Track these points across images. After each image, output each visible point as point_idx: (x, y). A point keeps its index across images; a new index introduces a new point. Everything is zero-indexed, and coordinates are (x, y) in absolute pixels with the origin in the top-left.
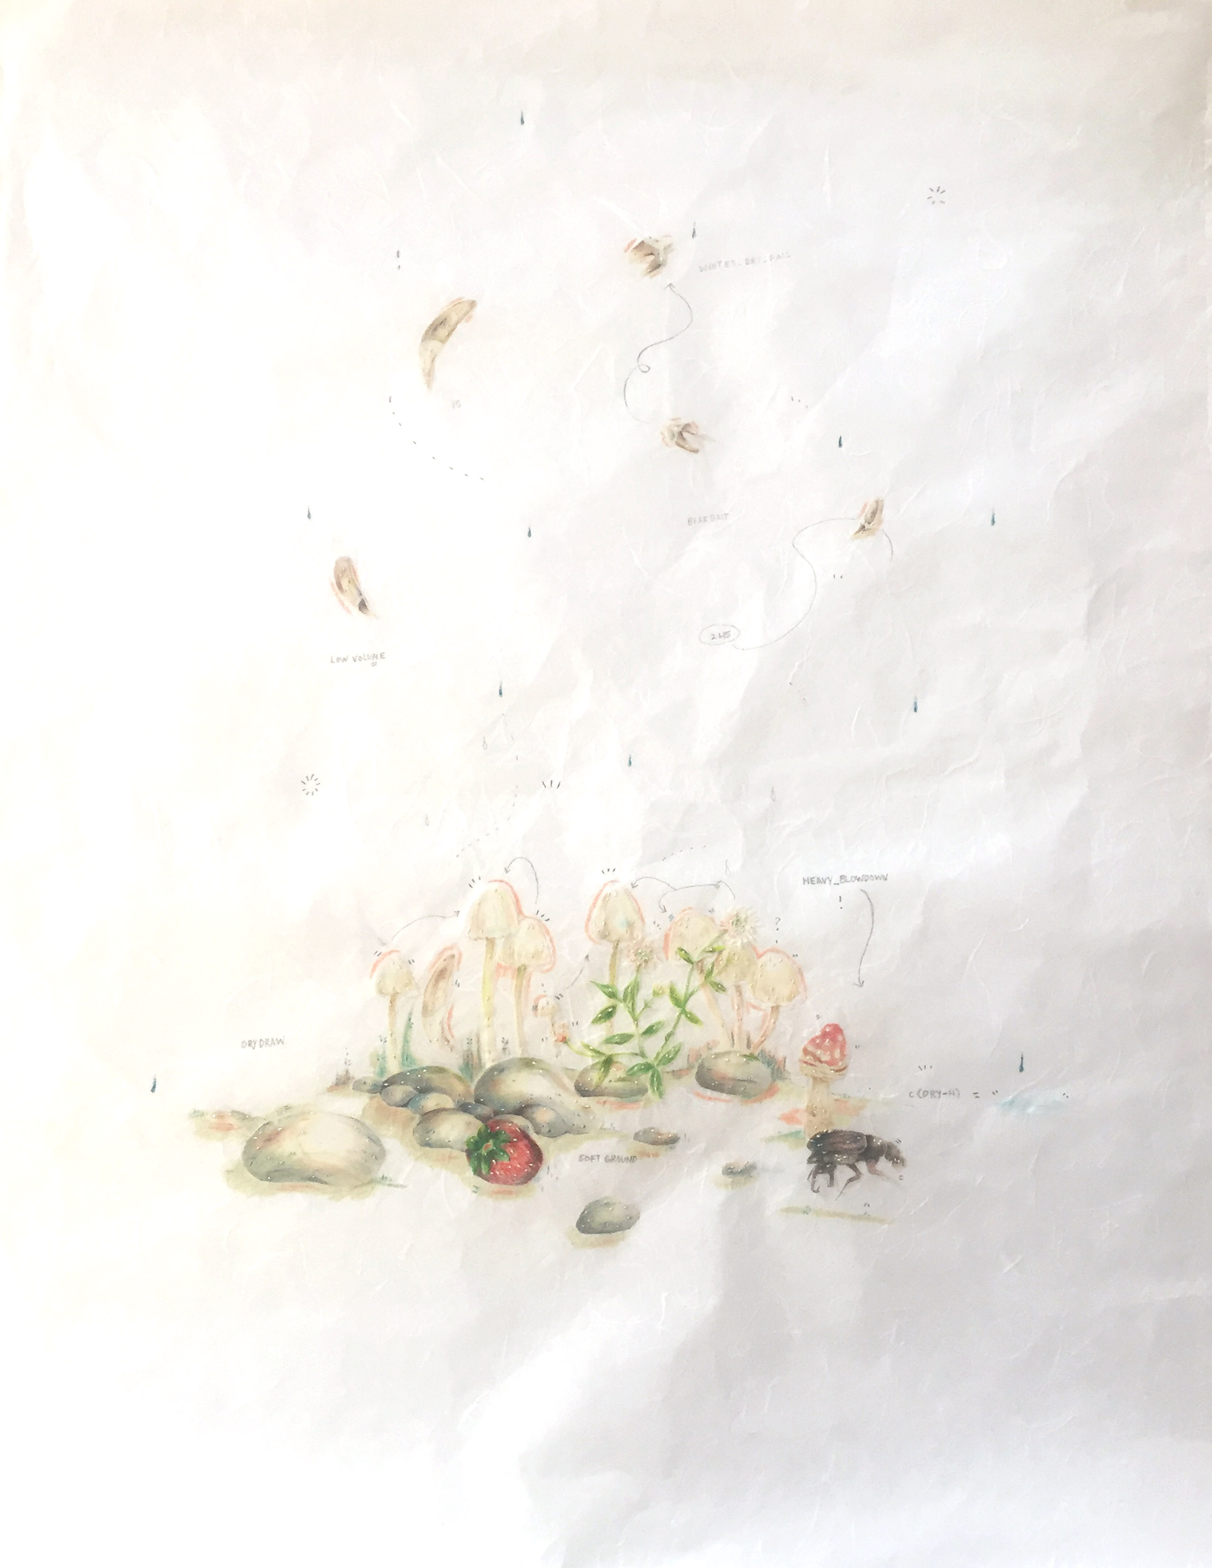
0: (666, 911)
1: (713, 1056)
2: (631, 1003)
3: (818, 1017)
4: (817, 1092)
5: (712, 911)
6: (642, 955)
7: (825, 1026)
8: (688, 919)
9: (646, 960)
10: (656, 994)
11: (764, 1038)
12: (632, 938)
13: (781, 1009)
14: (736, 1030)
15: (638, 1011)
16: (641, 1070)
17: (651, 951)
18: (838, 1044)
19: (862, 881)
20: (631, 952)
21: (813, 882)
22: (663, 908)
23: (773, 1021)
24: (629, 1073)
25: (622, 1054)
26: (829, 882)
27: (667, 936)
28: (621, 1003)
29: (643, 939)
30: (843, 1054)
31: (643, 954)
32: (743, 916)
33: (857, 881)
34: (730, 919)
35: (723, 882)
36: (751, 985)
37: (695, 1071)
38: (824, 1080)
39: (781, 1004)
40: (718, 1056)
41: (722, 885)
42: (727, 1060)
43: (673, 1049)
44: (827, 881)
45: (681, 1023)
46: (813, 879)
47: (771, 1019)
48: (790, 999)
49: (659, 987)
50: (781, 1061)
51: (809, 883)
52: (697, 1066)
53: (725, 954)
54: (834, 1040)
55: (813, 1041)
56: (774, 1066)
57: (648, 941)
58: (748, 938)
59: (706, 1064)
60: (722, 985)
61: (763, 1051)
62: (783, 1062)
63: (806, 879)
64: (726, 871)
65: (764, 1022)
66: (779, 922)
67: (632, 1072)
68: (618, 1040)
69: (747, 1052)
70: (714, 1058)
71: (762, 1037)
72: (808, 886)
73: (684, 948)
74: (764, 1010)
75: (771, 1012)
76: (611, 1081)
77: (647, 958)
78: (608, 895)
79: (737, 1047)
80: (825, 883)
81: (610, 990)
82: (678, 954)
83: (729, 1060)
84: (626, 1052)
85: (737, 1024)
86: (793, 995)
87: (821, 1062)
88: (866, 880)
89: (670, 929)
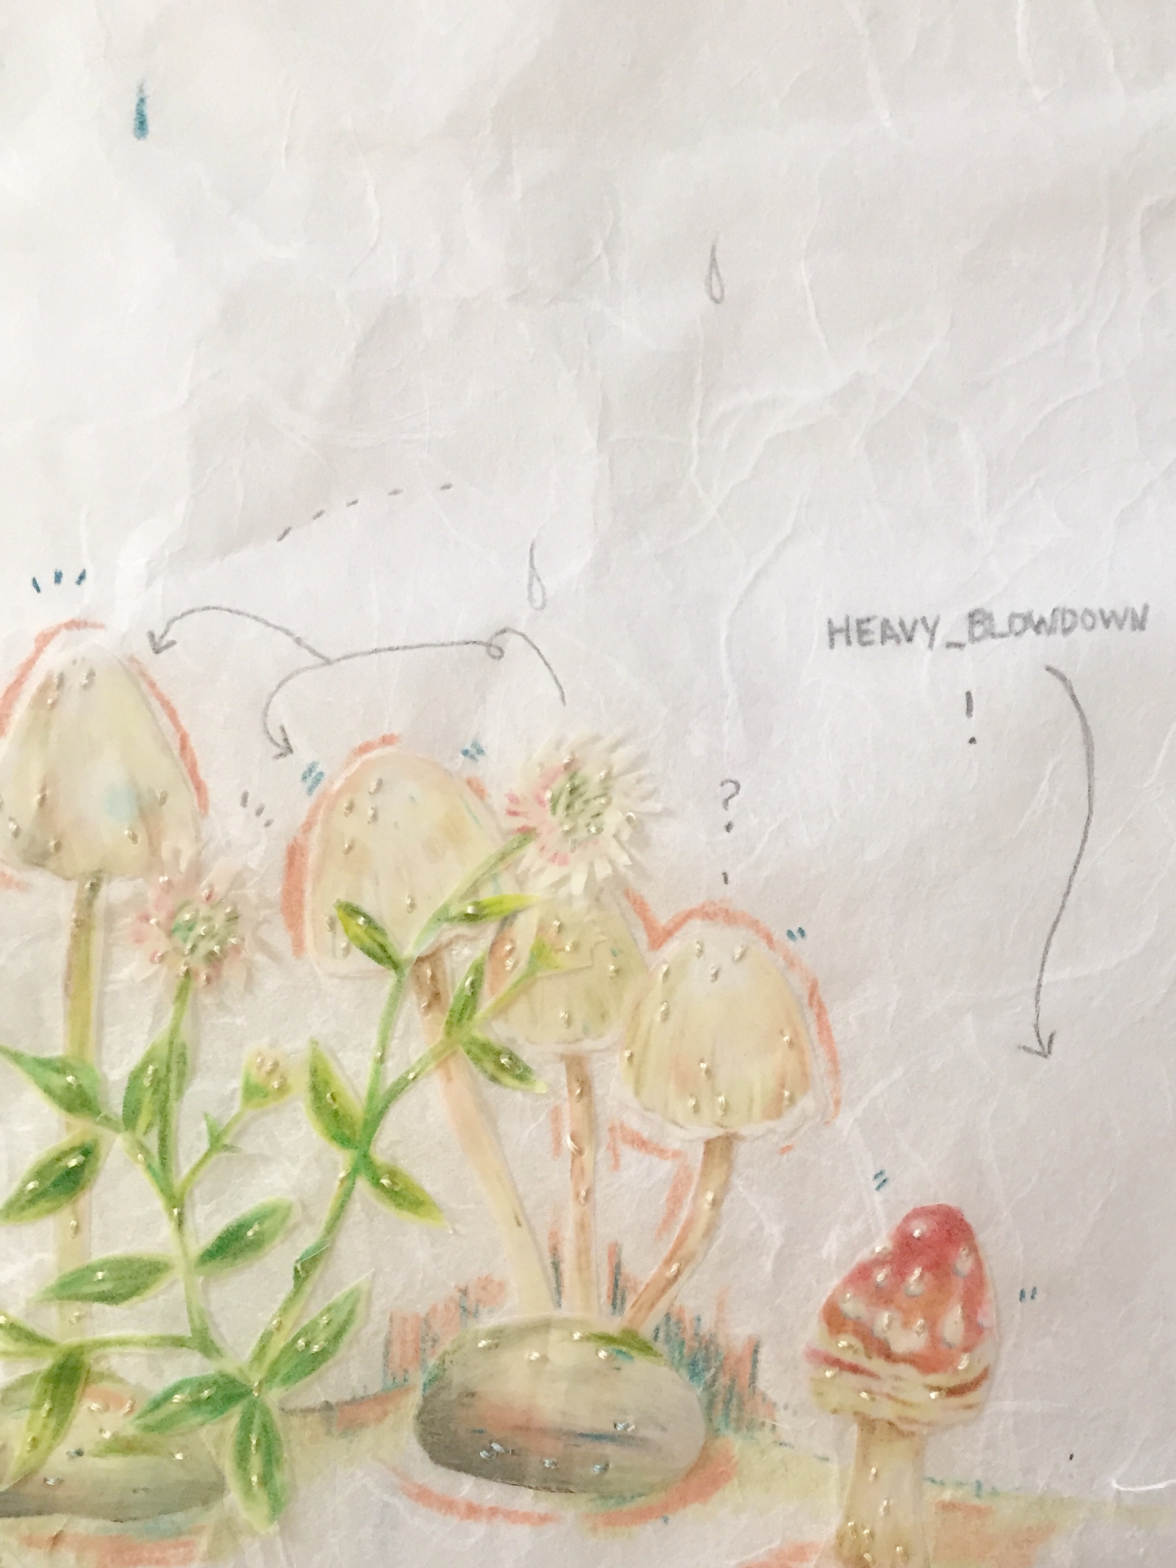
0: (290, 750)
1: (482, 1344)
2: (155, 1132)
3: (882, 1180)
4: (876, 1475)
5: (475, 752)
6: (193, 935)
7: (907, 1219)
8: (380, 783)
9: (212, 953)
10: (253, 1092)
11: (675, 1268)
12: (153, 862)
13: (742, 1152)
14: (568, 1234)
15: (184, 1166)
16: (196, 1404)
17: (233, 918)
18: (958, 1286)
19: (1051, 631)
20: (153, 921)
21: (866, 639)
22: (279, 738)
23: (710, 1196)
24: (150, 1419)
25: (122, 1343)
26: (927, 637)
27: (294, 855)
28: (118, 1131)
29: (197, 870)
30: (974, 1328)
31: (201, 929)
32: (591, 773)
33: (1030, 632)
34: (546, 788)
35: (515, 632)
36: (627, 1054)
37: (413, 1401)
38: (905, 1427)
39: (744, 1131)
40: (500, 1338)
41: (512, 644)
42: (535, 1355)
43: (325, 1320)
44: (921, 636)
45: (356, 1208)
46: (864, 627)
47: (702, 1189)
48: (777, 1107)
49: (268, 1066)
50: (739, 1360)
51: (849, 642)
52: (419, 1379)
53: (524, 931)
54: (939, 1268)
55: (863, 1274)
56: (714, 1379)
57: (217, 875)
58: (611, 862)
59: (456, 1376)
60: (512, 1057)
61: (673, 1320)
62: (749, 1365)
63: (839, 623)
64: (530, 585)
65: (676, 1200)
66: (736, 798)
67: (160, 1414)
68: (107, 1287)
69: (613, 1326)
70: (488, 1348)
71: (668, 1262)
72: (846, 653)
73: (366, 907)
74: (676, 1154)
75: (705, 1164)
76: (79, 1453)
77: (216, 949)
78: (56, 680)
79: (572, 1307)
80: (910, 639)
81: (70, 1079)
82: (340, 927)
83: (544, 1359)
84: (141, 1334)
85: (571, 1212)
86: (787, 1094)
87: (889, 1356)
88: (1066, 631)
89: (308, 827)
